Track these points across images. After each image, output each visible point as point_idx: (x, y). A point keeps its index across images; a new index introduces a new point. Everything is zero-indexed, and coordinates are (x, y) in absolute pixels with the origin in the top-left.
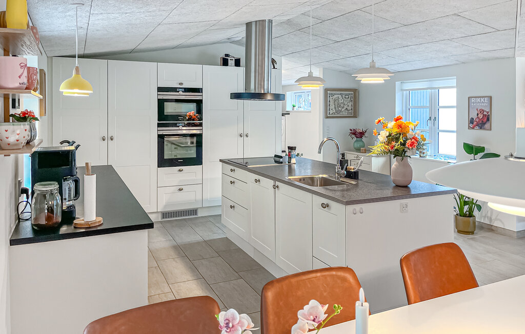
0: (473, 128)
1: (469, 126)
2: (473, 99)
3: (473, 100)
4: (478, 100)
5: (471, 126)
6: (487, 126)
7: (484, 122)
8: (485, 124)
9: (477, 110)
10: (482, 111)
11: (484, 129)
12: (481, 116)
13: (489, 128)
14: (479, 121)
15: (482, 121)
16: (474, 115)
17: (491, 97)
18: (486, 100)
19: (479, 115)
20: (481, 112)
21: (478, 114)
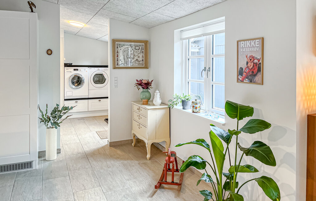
0: (242, 81)
1: (238, 79)
2: (242, 42)
3: (242, 44)
4: (248, 43)
5: (240, 78)
6: (258, 78)
7: (255, 73)
8: (255, 75)
9: (247, 57)
10: (252, 58)
11: (255, 83)
12: (251, 65)
13: (260, 81)
14: (249, 72)
15: (253, 72)
16: (243, 64)
17: (263, 39)
18: (256, 43)
19: (249, 64)
20: (251, 60)
21: (247, 63)
